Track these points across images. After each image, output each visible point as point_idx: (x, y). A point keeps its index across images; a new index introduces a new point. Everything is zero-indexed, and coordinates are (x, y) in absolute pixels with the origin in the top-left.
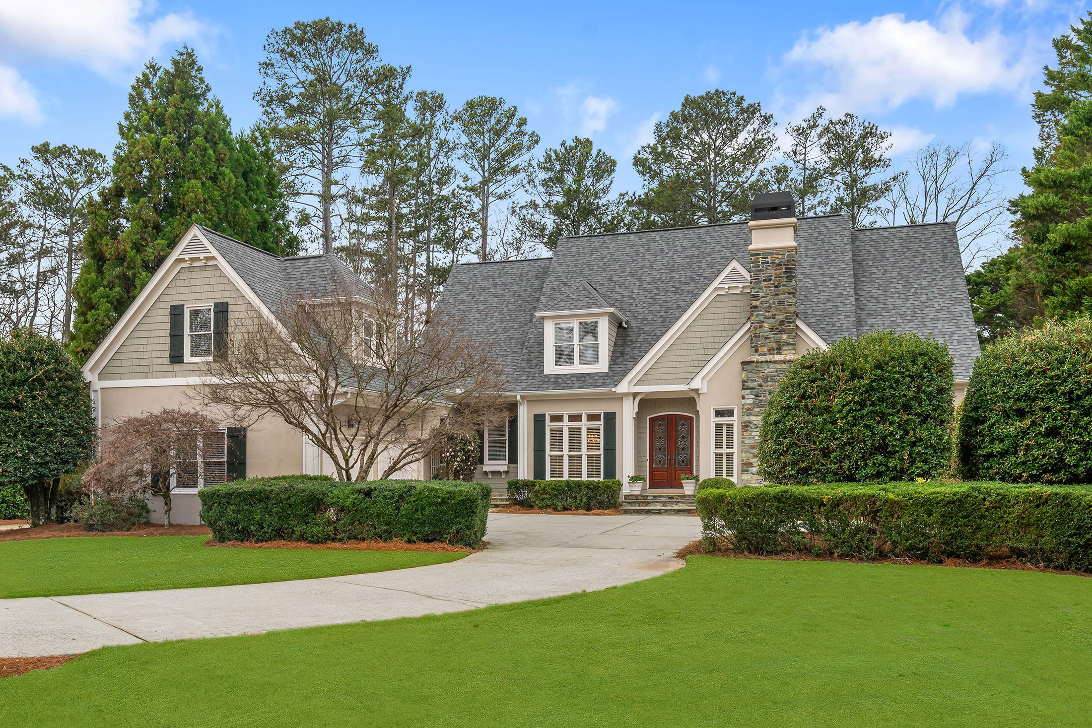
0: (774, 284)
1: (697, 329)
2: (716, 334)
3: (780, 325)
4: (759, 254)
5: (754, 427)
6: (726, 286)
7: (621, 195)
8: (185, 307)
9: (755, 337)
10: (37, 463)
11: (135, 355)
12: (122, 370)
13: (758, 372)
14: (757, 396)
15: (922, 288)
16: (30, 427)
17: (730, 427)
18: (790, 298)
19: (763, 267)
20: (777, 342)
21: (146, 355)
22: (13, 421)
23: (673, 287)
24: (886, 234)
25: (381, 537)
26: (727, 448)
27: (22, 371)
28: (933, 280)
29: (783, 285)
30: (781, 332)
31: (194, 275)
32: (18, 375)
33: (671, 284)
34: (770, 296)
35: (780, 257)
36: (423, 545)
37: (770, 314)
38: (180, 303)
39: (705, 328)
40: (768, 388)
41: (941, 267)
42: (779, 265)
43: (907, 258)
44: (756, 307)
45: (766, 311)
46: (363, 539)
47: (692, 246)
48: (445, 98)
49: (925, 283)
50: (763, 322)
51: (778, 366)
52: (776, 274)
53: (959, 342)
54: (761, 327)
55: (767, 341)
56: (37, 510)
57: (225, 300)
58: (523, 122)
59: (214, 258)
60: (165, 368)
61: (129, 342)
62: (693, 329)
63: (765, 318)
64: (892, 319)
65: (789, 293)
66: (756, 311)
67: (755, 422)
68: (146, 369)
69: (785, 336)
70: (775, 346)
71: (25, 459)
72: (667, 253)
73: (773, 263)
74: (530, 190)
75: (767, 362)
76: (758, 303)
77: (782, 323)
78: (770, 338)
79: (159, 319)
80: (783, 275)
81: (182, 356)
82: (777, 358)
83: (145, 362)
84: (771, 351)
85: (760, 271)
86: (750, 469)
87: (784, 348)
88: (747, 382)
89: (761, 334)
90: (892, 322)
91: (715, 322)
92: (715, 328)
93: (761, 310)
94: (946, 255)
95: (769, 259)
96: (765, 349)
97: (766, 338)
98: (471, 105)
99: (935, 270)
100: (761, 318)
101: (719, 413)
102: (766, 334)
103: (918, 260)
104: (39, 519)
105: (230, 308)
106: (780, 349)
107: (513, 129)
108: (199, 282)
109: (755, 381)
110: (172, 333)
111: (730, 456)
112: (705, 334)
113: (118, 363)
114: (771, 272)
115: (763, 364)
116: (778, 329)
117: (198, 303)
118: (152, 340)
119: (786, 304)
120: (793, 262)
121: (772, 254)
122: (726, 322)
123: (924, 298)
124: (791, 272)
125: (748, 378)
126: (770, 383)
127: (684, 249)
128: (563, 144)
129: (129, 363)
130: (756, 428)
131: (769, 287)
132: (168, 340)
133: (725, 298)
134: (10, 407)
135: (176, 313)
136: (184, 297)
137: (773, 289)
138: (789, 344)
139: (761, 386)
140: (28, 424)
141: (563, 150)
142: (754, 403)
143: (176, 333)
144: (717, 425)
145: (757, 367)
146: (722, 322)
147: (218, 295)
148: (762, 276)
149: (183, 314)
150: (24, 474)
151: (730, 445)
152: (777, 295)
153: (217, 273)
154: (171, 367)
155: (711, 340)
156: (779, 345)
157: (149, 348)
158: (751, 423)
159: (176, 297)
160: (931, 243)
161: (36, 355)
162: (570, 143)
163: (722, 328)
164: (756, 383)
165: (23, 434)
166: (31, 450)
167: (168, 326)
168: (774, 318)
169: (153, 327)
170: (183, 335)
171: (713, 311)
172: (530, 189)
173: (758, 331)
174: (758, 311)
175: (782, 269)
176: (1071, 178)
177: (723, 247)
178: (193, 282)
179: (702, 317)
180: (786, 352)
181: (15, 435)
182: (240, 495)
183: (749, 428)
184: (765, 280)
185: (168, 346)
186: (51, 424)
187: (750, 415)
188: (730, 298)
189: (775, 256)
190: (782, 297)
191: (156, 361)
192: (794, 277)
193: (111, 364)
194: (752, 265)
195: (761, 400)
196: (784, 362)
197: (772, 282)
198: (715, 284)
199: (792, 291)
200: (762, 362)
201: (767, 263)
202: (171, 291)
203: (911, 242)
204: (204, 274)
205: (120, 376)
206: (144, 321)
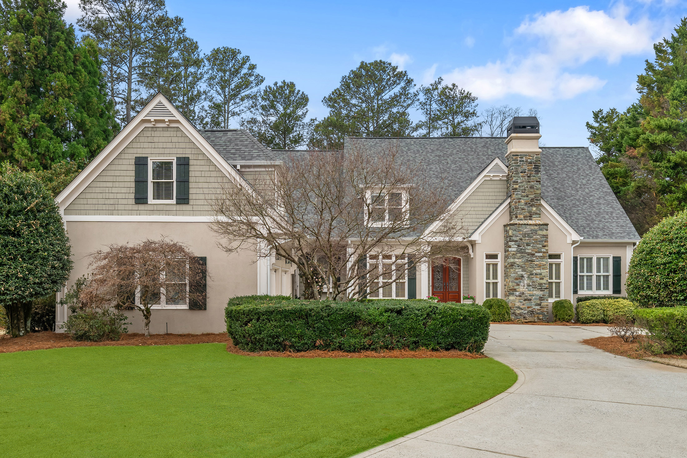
0: (527, 175)
1: (471, 201)
2: (484, 205)
3: (531, 201)
4: (518, 155)
5: (517, 266)
6: (492, 175)
7: (312, 120)
8: (149, 159)
9: (516, 208)
10: (34, 283)
11: (100, 196)
12: (87, 207)
13: (519, 231)
14: (519, 246)
15: (584, 185)
16: (29, 252)
17: (495, 265)
18: (537, 184)
19: (520, 163)
20: (530, 212)
21: (111, 196)
22: (12, 246)
23: (434, 174)
24: (551, 151)
25: (408, 347)
26: (493, 279)
27: (16, 202)
28: (588, 180)
29: (533, 176)
30: (532, 206)
31: (157, 134)
32: (13, 205)
33: (431, 172)
34: (525, 183)
35: (531, 158)
36: (446, 353)
37: (525, 194)
38: (144, 156)
39: (477, 201)
40: (526, 241)
41: (590, 173)
42: (530, 163)
43: (568, 166)
44: (516, 189)
45: (522, 192)
46: (393, 349)
47: (437, 149)
48: (199, 44)
49: (584, 182)
50: (521, 199)
51: (532, 227)
52: (528, 169)
53: (618, 218)
54: (519, 202)
55: (523, 211)
56: (17, 323)
57: (187, 156)
58: (253, 67)
59: (178, 122)
60: (130, 207)
61: (94, 185)
62: (469, 201)
63: (521, 196)
64: (573, 202)
65: (537, 181)
66: (516, 192)
67: (518, 263)
68: (111, 207)
69: (534, 209)
70: (528, 214)
71: (25, 279)
72: (422, 153)
73: (527, 161)
74: (254, 112)
75: (525, 224)
76: (517, 186)
77: (532, 200)
78: (525, 209)
79: (124, 167)
80: (533, 170)
81: (147, 198)
82: (530, 222)
83: (112, 202)
84: (525, 218)
85: (518, 166)
86: (515, 293)
87: (534, 216)
88: (512, 237)
89: (519, 207)
90: (574, 204)
91: (483, 197)
92: (484, 201)
93: (519, 191)
94: (590, 166)
95: (524, 159)
96: (522, 217)
97: (523, 209)
98: (217, 52)
99: (587, 175)
100: (520, 196)
101: (489, 257)
102: (522, 207)
103: (575, 168)
104: (19, 331)
105: (191, 162)
106: (531, 217)
107: (244, 71)
108: (163, 140)
109: (518, 236)
110: (137, 180)
111: (495, 284)
112: (477, 205)
113: (82, 201)
114: (525, 167)
115: (523, 226)
116: (530, 203)
117: (161, 157)
118: (117, 184)
119: (535, 188)
120: (539, 162)
121: (526, 155)
122: (490, 198)
123: (587, 191)
124: (538, 168)
125: (513, 235)
126: (527, 238)
127: (433, 151)
128: (276, 84)
129: (95, 201)
130: (518, 266)
131: (524, 177)
132: (133, 185)
133: (490, 183)
134: (8, 233)
135: (141, 163)
136: (148, 151)
137: (526, 178)
138: (536, 214)
139: (521, 239)
140: (25, 249)
141: (275, 88)
142: (517, 251)
143: (141, 179)
144: (487, 264)
145: (519, 227)
146: (488, 198)
147: (180, 151)
148: (520, 170)
149: (147, 165)
150: (23, 292)
151: (495, 277)
152: (529, 182)
153: (179, 134)
154: (136, 207)
155: (481, 209)
156: (531, 214)
157: (114, 190)
158: (515, 263)
159: (140, 151)
160: (579, 158)
161: (27, 190)
162: (280, 84)
163: (488, 201)
164: (518, 238)
165: (22, 257)
166: (30, 271)
167: (133, 173)
168: (527, 197)
169: (117, 173)
170: (147, 182)
171: (482, 190)
172: (253, 110)
173: (517, 205)
174: (518, 191)
175: (532, 166)
176: (678, 125)
177: (458, 151)
178: (156, 140)
179: (475, 194)
180: (535, 219)
181: (15, 258)
182: (280, 312)
183: (514, 267)
184: (521, 172)
185: (133, 190)
186: (45, 250)
187: (515, 258)
188: (493, 182)
189: (527, 157)
190: (532, 183)
191: (121, 201)
192: (540, 171)
193: (76, 202)
194: (513, 162)
195: (521, 249)
196: (536, 225)
197: (526, 174)
198: (485, 173)
199: (538, 180)
200: (522, 224)
201: (523, 161)
202: (135, 145)
203: (567, 157)
204: (167, 134)
205: (86, 212)
206: (109, 168)
